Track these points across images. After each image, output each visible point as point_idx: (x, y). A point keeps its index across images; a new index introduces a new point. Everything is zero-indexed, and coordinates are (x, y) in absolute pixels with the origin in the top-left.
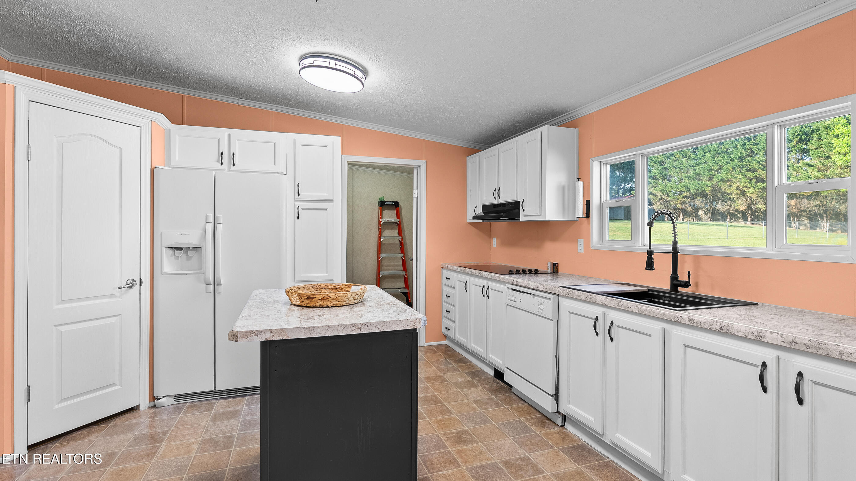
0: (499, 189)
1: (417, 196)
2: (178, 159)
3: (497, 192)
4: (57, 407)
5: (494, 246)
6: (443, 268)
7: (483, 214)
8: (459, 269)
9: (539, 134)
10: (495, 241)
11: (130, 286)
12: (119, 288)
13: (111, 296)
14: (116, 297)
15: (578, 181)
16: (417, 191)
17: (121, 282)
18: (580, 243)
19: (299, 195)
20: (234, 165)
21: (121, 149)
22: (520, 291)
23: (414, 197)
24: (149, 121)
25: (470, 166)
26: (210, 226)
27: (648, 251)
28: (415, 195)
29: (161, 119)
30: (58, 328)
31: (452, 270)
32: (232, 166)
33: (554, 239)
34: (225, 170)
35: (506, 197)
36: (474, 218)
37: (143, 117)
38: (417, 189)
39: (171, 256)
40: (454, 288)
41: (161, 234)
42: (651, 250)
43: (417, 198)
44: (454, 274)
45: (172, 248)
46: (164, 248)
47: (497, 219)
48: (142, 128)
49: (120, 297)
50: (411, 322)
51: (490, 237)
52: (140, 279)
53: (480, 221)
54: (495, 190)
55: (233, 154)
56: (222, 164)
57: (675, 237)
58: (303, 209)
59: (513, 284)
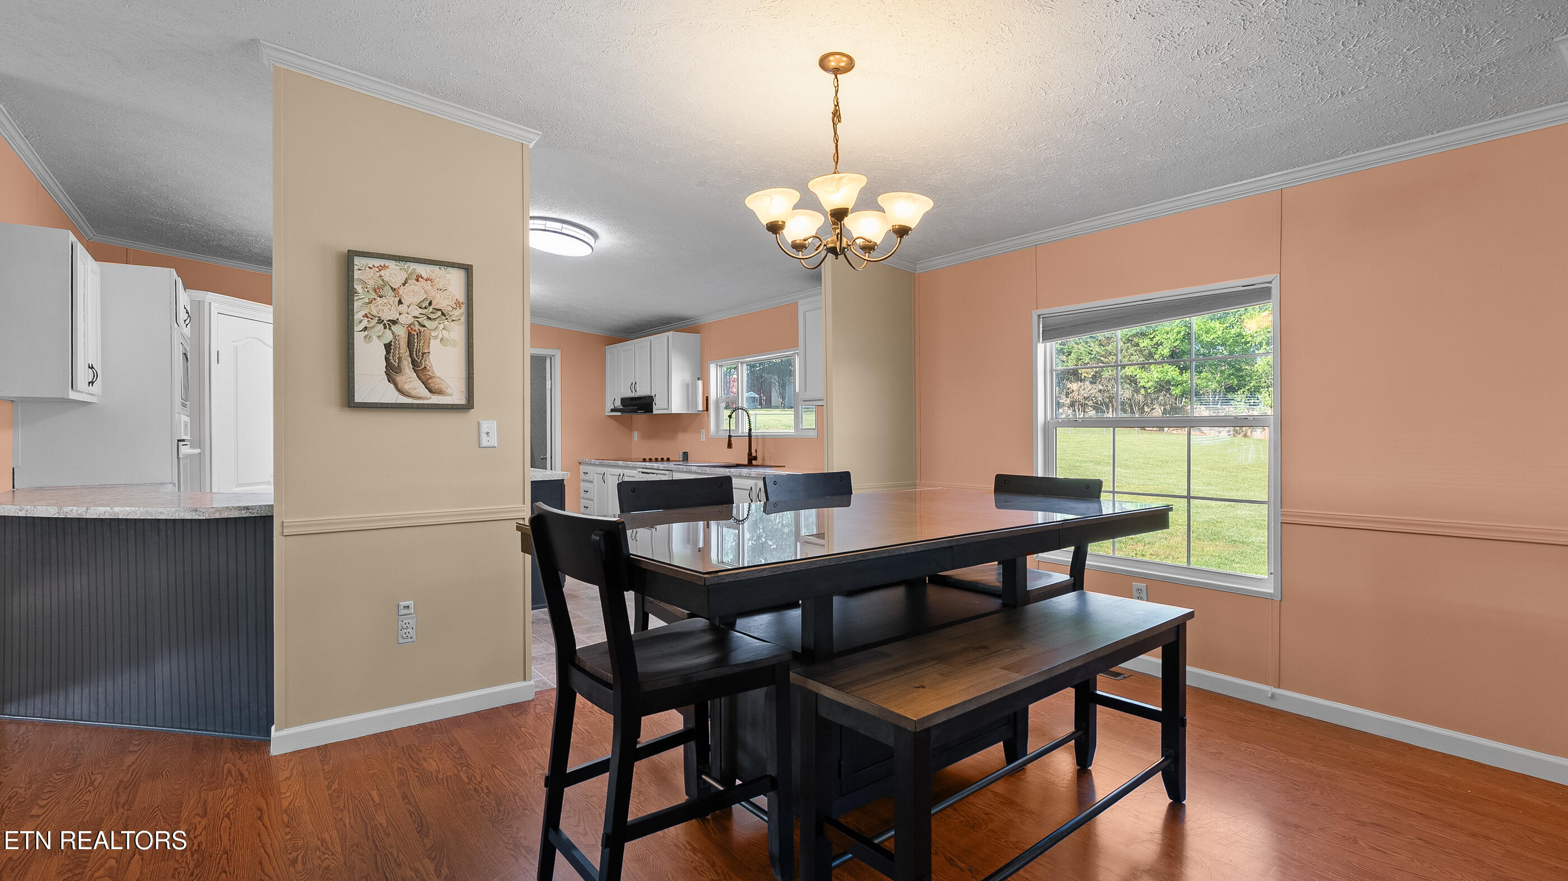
0: (636, 383)
1: (551, 387)
3: (633, 386)
5: (635, 440)
6: (580, 463)
7: (622, 407)
8: (597, 462)
9: (666, 338)
10: (636, 435)
15: (699, 380)
16: (551, 382)
18: (703, 433)
22: (648, 473)
23: (547, 388)
25: (608, 356)
28: (548, 386)
31: (591, 464)
33: (685, 430)
35: (642, 391)
36: (612, 410)
38: (551, 379)
40: (592, 482)
43: (551, 389)
44: (592, 468)
47: (635, 411)
51: (631, 430)
53: (619, 414)
54: (632, 384)
57: (750, 425)
59: (643, 468)
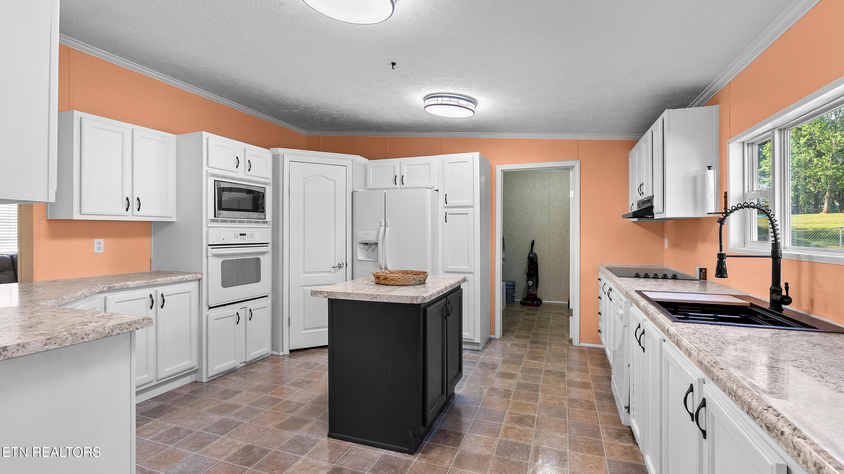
0: (642, 185)
2: (371, 183)
3: (641, 188)
4: (302, 332)
5: (666, 247)
7: (638, 212)
8: (603, 270)
10: (666, 241)
11: (340, 267)
12: (333, 267)
13: (330, 272)
14: (332, 273)
15: (709, 169)
16: (573, 192)
17: (335, 264)
19: (446, 203)
20: (403, 184)
21: (335, 181)
24: (350, 161)
25: (630, 160)
26: (382, 228)
27: (718, 254)
28: (571, 196)
29: (360, 159)
30: (303, 287)
32: (402, 184)
34: (398, 188)
35: (646, 193)
37: (347, 159)
38: (573, 189)
39: (363, 249)
40: (602, 290)
41: (356, 234)
42: (722, 252)
43: (573, 198)
45: (362, 243)
46: (358, 243)
48: (347, 167)
49: (335, 273)
50: (409, 299)
51: (663, 237)
52: (346, 263)
55: (403, 176)
56: (396, 184)
58: (449, 214)
59: (616, 287)
